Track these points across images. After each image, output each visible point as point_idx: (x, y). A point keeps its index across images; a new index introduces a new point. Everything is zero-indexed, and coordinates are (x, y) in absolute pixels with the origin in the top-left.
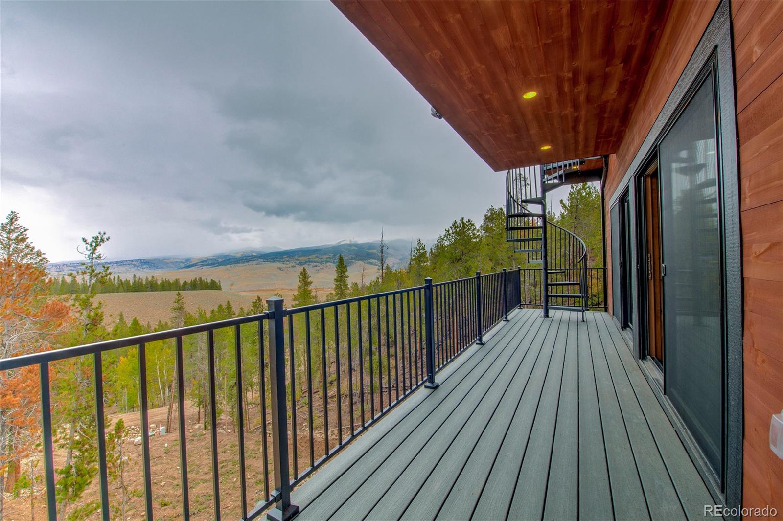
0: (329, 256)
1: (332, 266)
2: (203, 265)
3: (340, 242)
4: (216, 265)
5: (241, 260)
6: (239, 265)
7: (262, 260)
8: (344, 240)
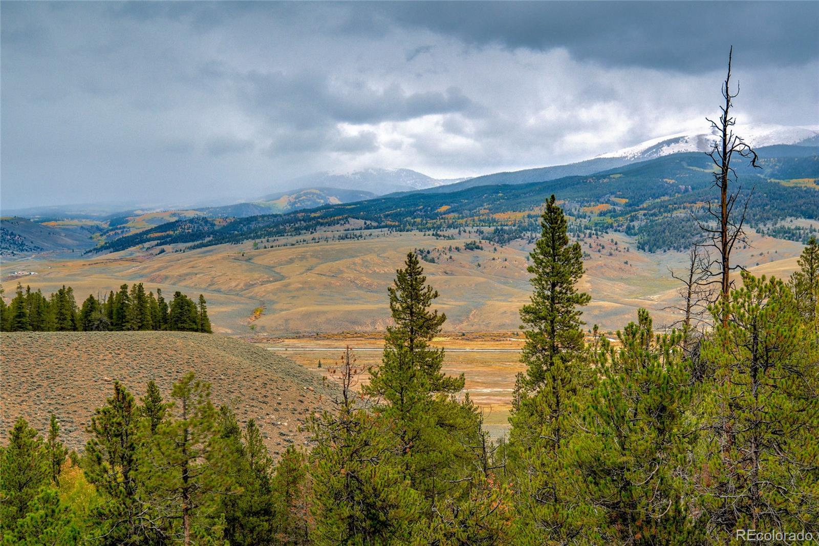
0: (611, 207)
1: (622, 246)
2: (164, 241)
3: (659, 146)
4: (207, 239)
5: (290, 222)
6: (282, 240)
7: (361, 222)
8: (676, 141)
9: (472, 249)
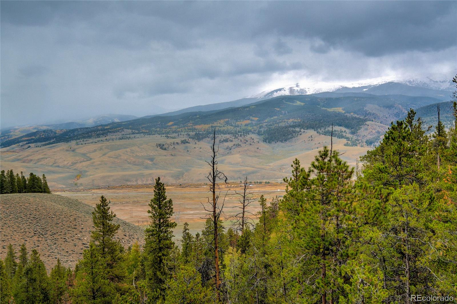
0: (249, 122)
1: (255, 140)
2: (30, 142)
3: (272, 92)
4: (52, 141)
5: (94, 131)
6: (91, 140)
7: (130, 131)
8: (280, 90)
9: (184, 143)
